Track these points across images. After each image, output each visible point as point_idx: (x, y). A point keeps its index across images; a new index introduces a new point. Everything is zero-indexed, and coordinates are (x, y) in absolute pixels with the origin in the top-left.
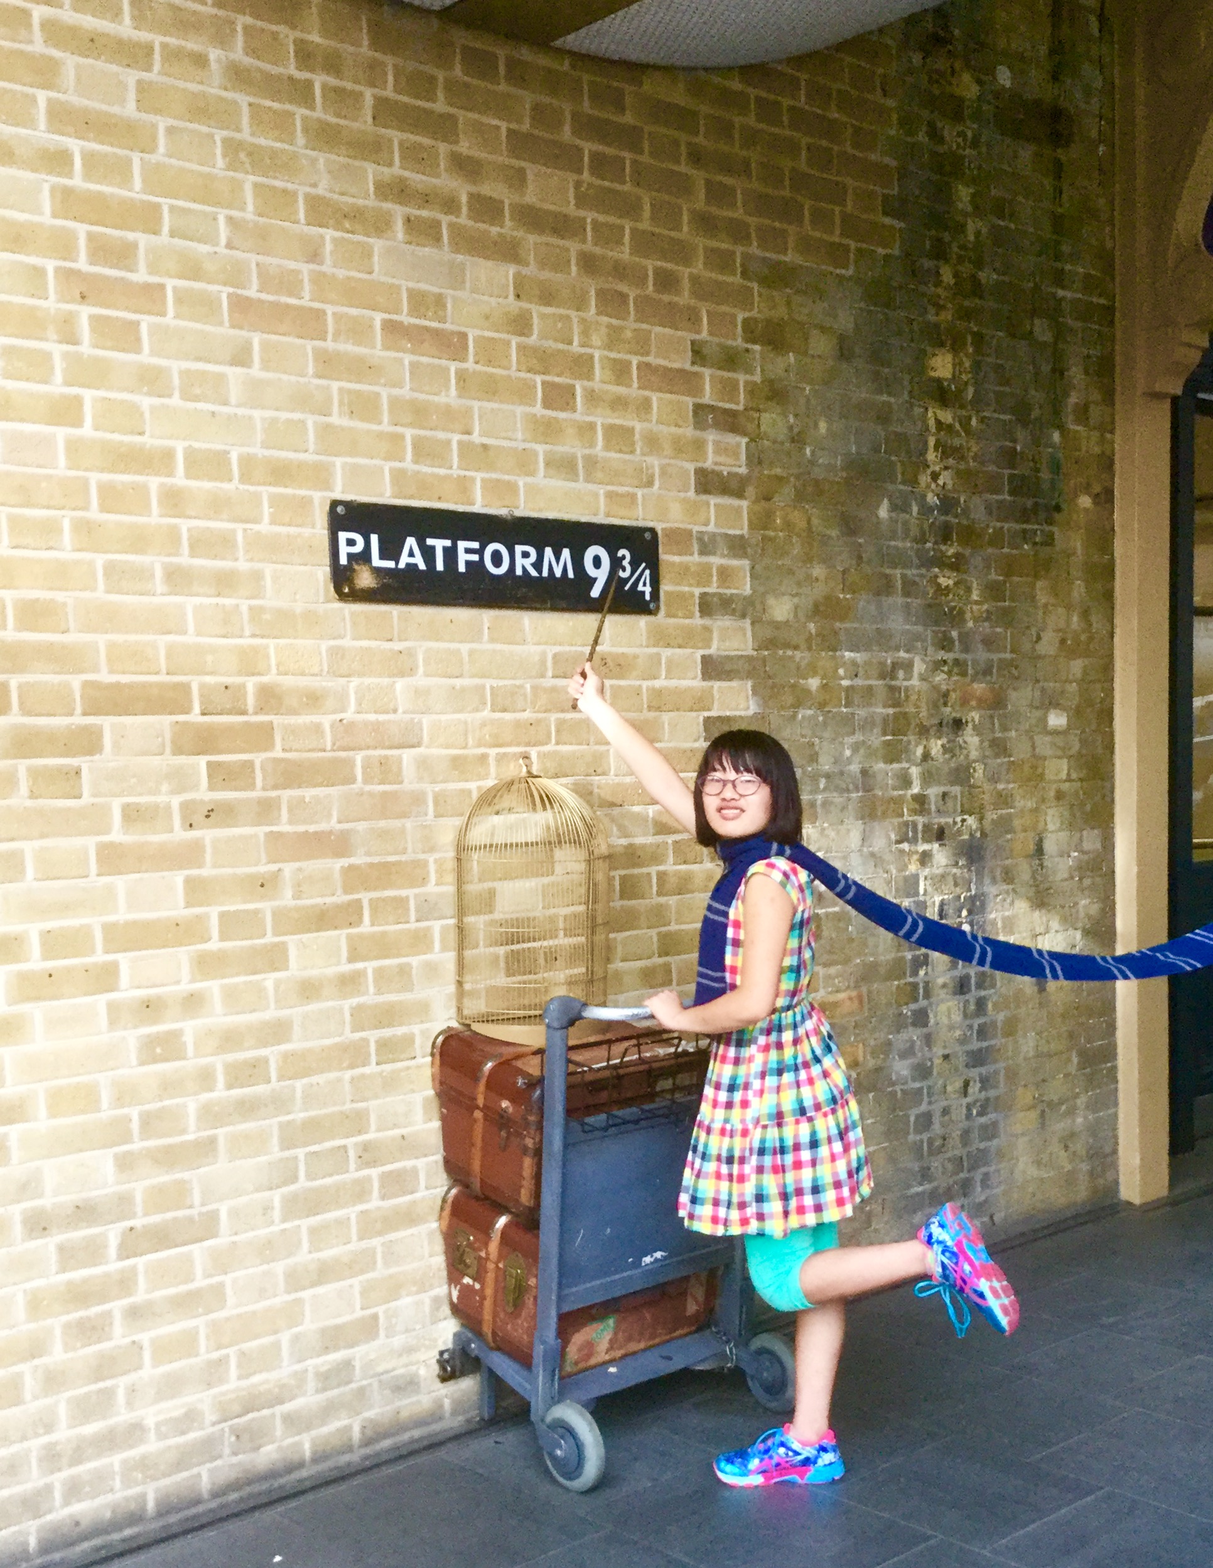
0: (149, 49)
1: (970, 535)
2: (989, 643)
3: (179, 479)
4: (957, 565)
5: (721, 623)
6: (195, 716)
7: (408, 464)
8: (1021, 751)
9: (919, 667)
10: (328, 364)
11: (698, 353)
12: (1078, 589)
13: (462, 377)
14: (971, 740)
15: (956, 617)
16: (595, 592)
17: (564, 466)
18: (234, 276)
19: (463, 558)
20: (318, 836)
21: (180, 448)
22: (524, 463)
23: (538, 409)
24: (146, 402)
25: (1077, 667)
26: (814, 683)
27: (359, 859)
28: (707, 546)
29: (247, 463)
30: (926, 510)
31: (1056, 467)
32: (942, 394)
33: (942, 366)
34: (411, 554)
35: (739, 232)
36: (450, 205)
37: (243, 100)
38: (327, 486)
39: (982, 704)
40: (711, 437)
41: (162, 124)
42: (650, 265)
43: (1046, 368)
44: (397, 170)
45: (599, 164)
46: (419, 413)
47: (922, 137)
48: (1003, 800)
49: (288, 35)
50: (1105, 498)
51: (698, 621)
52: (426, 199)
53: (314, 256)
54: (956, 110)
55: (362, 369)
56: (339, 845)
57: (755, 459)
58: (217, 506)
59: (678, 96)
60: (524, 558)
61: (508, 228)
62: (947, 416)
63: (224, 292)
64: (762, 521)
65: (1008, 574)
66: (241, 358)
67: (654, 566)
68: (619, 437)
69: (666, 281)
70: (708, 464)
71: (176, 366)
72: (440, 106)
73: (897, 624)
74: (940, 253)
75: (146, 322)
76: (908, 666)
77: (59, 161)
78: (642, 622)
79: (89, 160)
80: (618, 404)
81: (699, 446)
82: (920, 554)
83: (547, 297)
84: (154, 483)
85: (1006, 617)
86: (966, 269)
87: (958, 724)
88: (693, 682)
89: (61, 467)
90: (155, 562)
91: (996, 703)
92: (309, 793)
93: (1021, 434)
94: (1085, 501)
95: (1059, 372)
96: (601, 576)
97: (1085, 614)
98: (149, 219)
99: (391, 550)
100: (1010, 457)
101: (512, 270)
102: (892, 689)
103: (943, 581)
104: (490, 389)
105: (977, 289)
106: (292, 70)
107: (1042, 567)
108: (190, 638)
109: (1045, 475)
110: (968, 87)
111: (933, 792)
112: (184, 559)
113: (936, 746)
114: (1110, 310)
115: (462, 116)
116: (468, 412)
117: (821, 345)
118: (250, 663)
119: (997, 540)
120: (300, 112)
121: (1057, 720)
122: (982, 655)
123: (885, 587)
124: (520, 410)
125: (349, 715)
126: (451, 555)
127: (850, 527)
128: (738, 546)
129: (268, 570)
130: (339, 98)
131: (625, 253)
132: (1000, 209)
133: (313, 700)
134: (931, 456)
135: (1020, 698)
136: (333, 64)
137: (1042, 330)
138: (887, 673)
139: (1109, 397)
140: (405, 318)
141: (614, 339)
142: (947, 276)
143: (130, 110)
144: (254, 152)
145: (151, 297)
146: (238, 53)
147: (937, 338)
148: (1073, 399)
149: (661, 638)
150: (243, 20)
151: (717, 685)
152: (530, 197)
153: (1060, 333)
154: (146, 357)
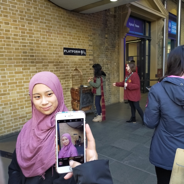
0: (51, 14)
1: (109, 49)
2: (110, 58)
3: (54, 46)
4: (108, 52)
5: (90, 56)
6: (55, 64)
7: (69, 45)
8: (113, 66)
9: (105, 60)
10: (63, 37)
11: (89, 36)
12: (117, 53)
13: (72, 38)
14: (109, 65)
15: (108, 56)
16: (82, 54)
17: (79, 44)
18: (57, 31)
19: (73, 52)
20: (63, 73)
21: (54, 44)
22: (77, 44)
23: (78, 40)
24: (51, 41)
25: (117, 60)
26: (97, 61)
27: (66, 74)
28: (89, 50)
29: (58, 45)
30: (105, 47)
31: (115, 44)
32: (106, 38)
33: (106, 36)
34: (69, 51)
35: (92, 26)
36: (71, 25)
37: (57, 18)
38: (63, 46)
39: (110, 63)
40: (90, 42)
41: (52, 20)
42: (85, 29)
43: (114, 36)
44: (68, 22)
45: (82, 21)
46: (69, 41)
47: (105, 18)
48: (111, 70)
49: (60, 13)
50: (119, 46)
51: (89, 56)
52: (70, 25)
53: (62, 29)
54: (107, 16)
55: (66, 38)
56: (64, 73)
57: (93, 44)
58: (56, 48)
59: (87, 16)
60: (77, 51)
61: (75, 27)
62: (107, 40)
63: (56, 32)
64: (93, 48)
65: (112, 52)
66: (58, 37)
67: (86, 52)
68: (83, 42)
69: (86, 30)
70: (89, 44)
71: (53, 38)
72: (71, 17)
73: (103, 56)
74: (106, 27)
75: (51, 35)
76: (104, 60)
77: (45, 23)
78: (85, 56)
79: (48, 22)
80: (83, 40)
81: (89, 43)
82: (105, 51)
83: (78, 32)
84: (52, 46)
85: (111, 56)
86: (108, 28)
87: (108, 64)
88: (89, 61)
89: (46, 45)
90: (52, 52)
91: (111, 63)
92: (62, 69)
93: (112, 41)
94: (117, 46)
95: (115, 36)
96: (82, 53)
97: (117, 55)
98: (51, 27)
99: (68, 51)
100: (112, 43)
101: (76, 30)
102: (103, 61)
103: (107, 53)
104: (74, 39)
105: (109, 30)
106: (61, 15)
107: (114, 52)
108: (54, 58)
109: (114, 44)
110: (108, 14)
111: (106, 70)
112: (54, 52)
113: (106, 66)
114: (119, 31)
115: (72, 18)
116: (73, 41)
117: (98, 35)
118: (58, 59)
119: (111, 50)
120: (61, 18)
121: (115, 64)
122: (109, 59)
123: (102, 53)
124: (76, 40)
125: (65, 63)
126: (72, 51)
127: (100, 49)
128: (92, 50)
129: (59, 53)
130: (64, 17)
131: (84, 28)
132: (111, 23)
133: (63, 62)
134: (106, 43)
135: (112, 62)
136: (63, 15)
137: (114, 33)
138: (103, 60)
139: (119, 38)
140: (68, 34)
141: (83, 35)
142: (107, 29)
143: (50, 19)
144: (58, 22)
145: (52, 33)
146: (57, 14)
147: (106, 34)
148: (116, 38)
149: (86, 57)
150: (57, 12)
151: (90, 61)
152: (77, 24)
153: (115, 33)
154: (51, 37)
